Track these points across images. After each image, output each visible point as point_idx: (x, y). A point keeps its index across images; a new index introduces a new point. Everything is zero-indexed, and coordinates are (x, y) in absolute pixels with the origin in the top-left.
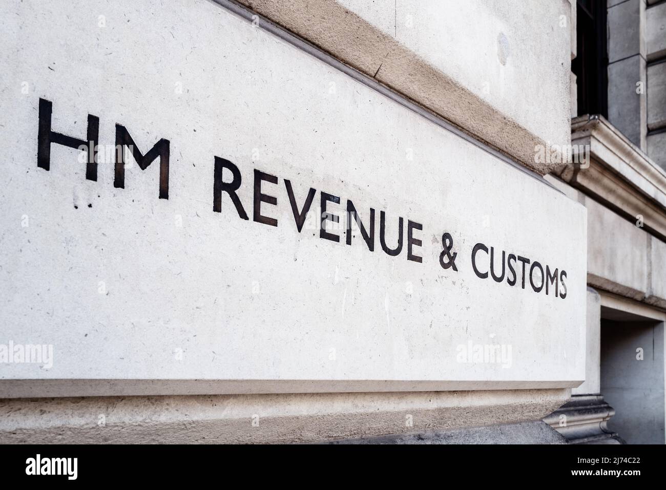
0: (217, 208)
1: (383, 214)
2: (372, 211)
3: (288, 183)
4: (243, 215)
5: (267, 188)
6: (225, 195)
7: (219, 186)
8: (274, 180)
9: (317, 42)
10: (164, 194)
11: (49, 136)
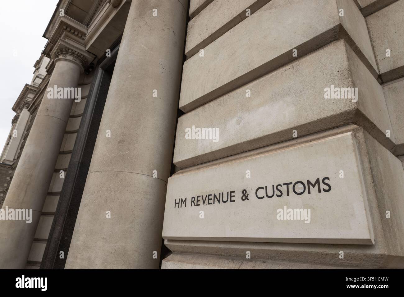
1: (223, 193)
2: (220, 194)
3: (202, 196)
4: (195, 205)
5: (199, 199)
6: (193, 203)
7: (192, 201)
8: (200, 196)
10: (185, 206)
11: (176, 203)
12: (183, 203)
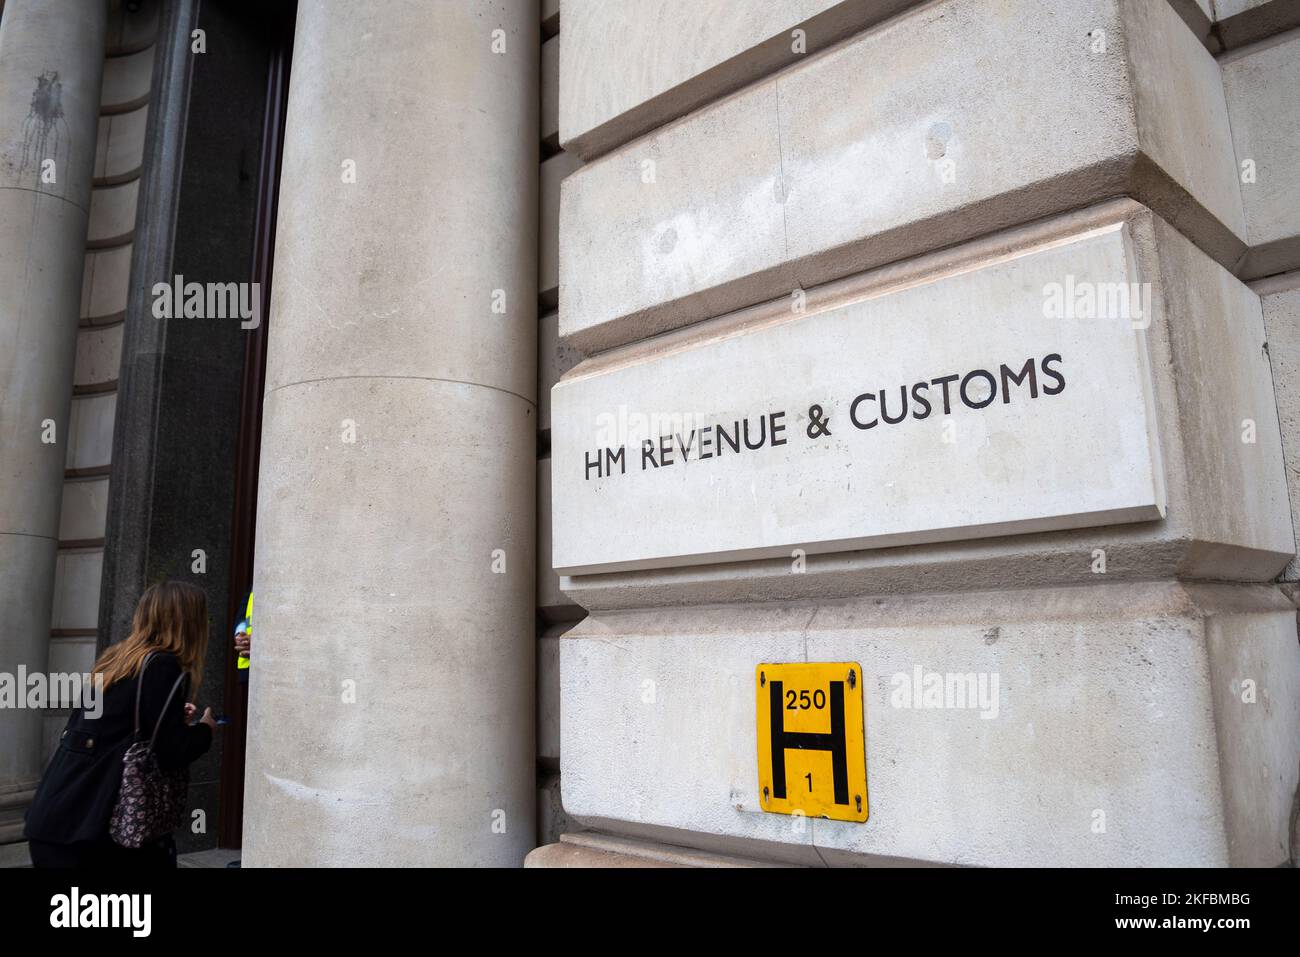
1: (746, 422)
2: (737, 423)
4: (656, 466)
5: (667, 444)
6: (647, 458)
7: (644, 456)
10: (623, 471)
11: (588, 466)
12: (615, 460)
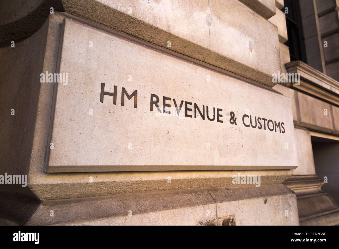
0: (151, 109)
1: (207, 107)
2: (204, 106)
3: (174, 100)
5: (167, 102)
6: (154, 106)
7: (152, 102)
8: (169, 99)
9: (184, 53)
10: (135, 107)
11: (103, 93)
12: (129, 97)
